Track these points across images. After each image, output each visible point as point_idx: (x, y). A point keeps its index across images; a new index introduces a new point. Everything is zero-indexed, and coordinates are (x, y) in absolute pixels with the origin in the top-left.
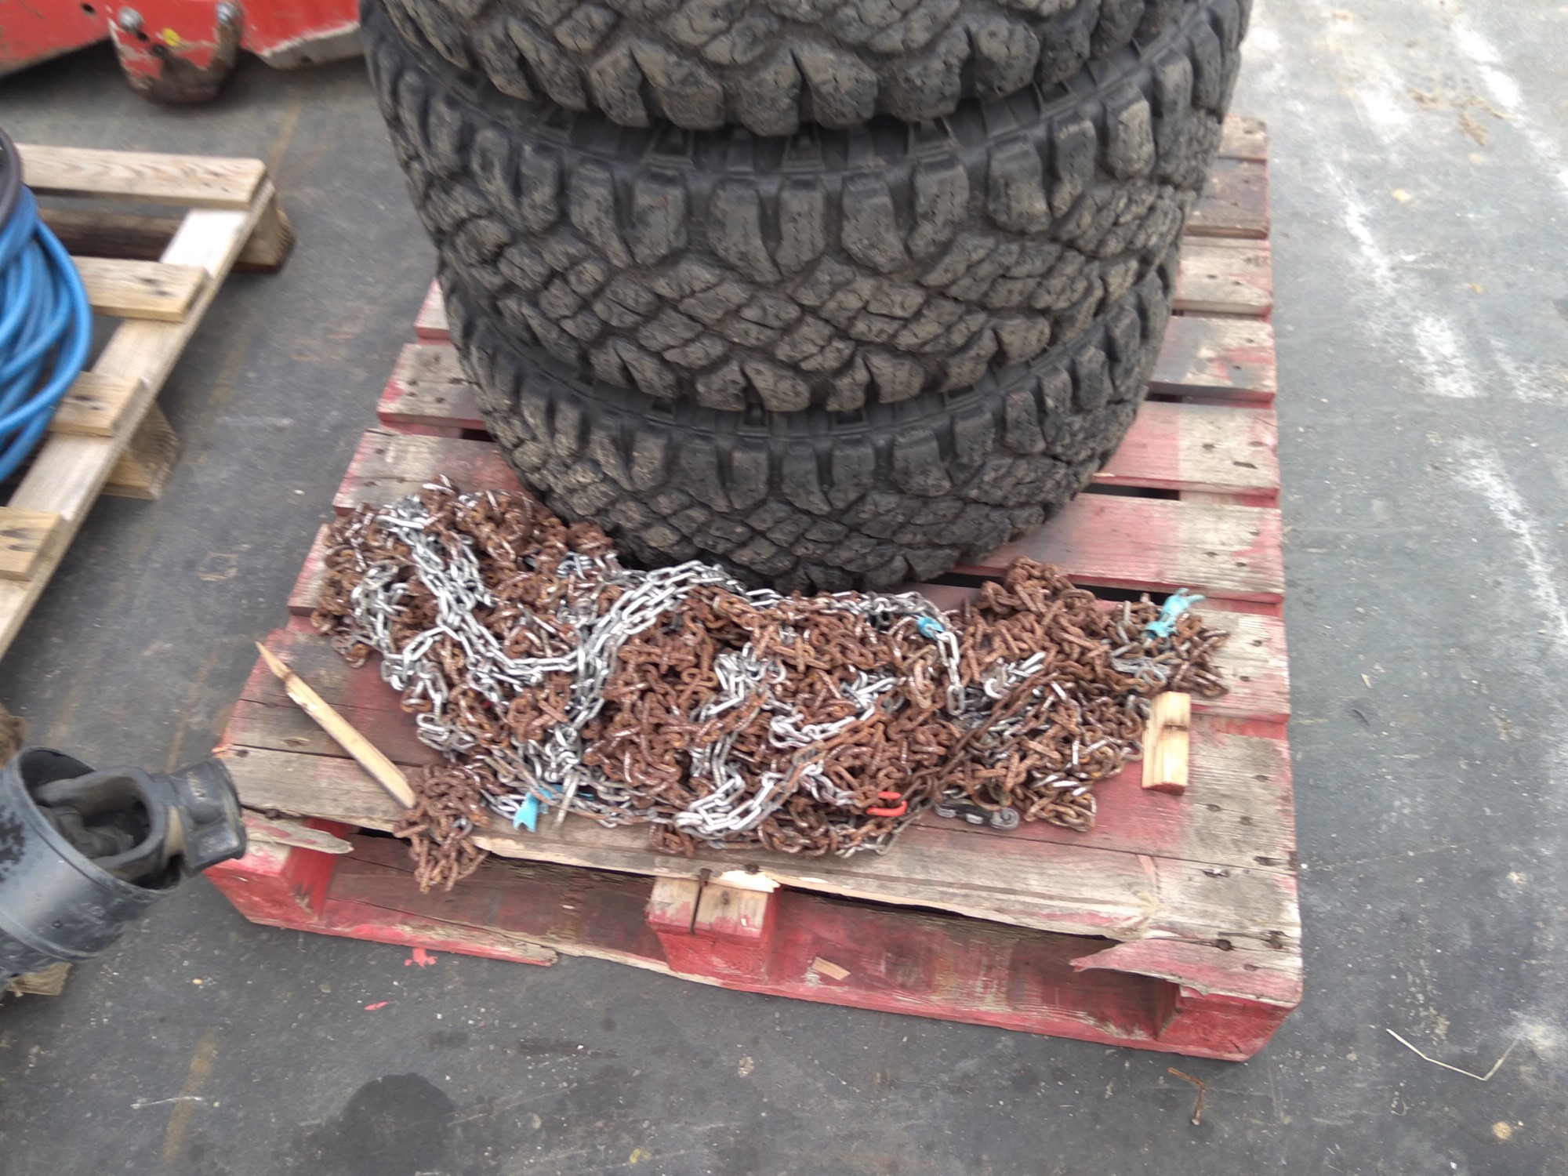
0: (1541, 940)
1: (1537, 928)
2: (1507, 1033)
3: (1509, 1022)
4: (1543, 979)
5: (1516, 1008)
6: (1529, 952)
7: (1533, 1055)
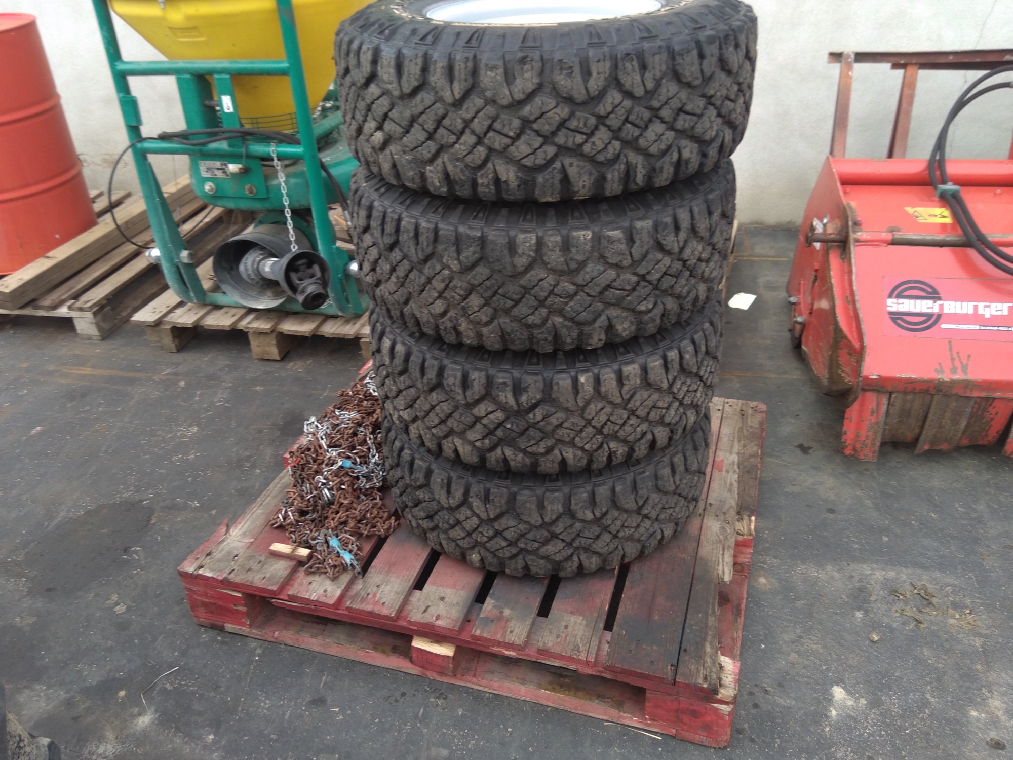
0: (180, 736)
1: (185, 737)
2: (153, 709)
3: (156, 711)
4: (164, 730)
5: (159, 716)
6: (178, 729)
7: (140, 715)
